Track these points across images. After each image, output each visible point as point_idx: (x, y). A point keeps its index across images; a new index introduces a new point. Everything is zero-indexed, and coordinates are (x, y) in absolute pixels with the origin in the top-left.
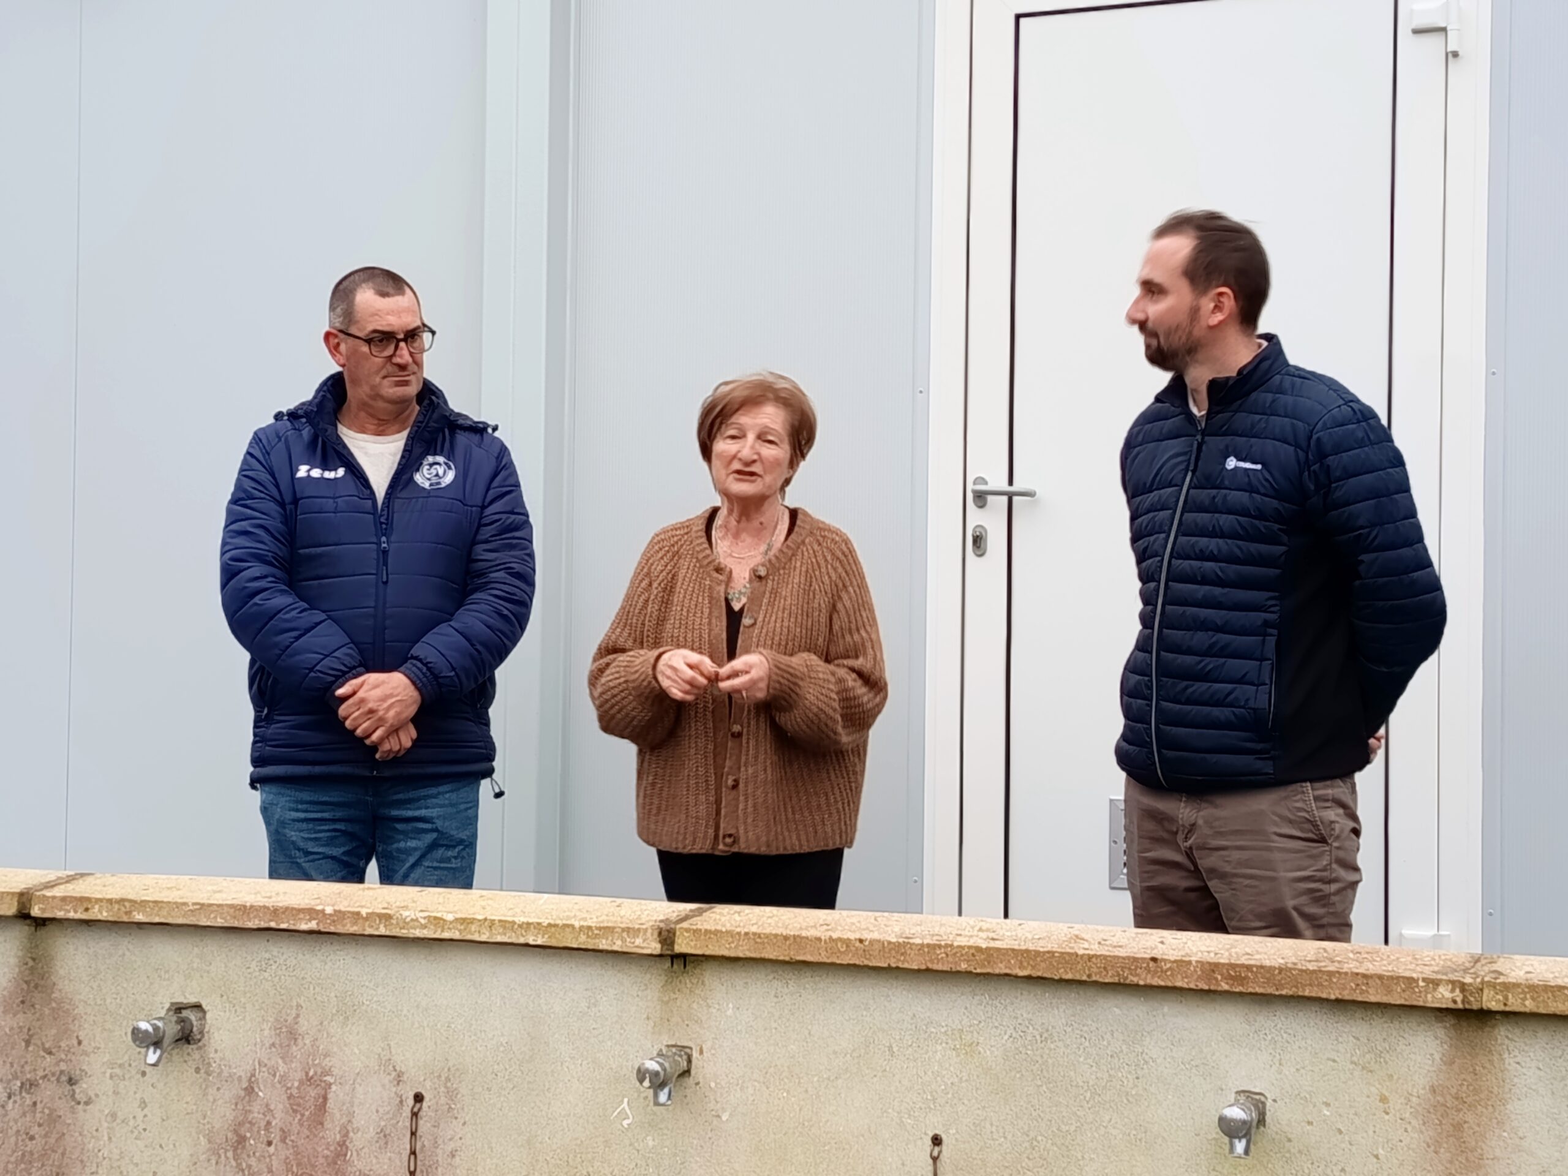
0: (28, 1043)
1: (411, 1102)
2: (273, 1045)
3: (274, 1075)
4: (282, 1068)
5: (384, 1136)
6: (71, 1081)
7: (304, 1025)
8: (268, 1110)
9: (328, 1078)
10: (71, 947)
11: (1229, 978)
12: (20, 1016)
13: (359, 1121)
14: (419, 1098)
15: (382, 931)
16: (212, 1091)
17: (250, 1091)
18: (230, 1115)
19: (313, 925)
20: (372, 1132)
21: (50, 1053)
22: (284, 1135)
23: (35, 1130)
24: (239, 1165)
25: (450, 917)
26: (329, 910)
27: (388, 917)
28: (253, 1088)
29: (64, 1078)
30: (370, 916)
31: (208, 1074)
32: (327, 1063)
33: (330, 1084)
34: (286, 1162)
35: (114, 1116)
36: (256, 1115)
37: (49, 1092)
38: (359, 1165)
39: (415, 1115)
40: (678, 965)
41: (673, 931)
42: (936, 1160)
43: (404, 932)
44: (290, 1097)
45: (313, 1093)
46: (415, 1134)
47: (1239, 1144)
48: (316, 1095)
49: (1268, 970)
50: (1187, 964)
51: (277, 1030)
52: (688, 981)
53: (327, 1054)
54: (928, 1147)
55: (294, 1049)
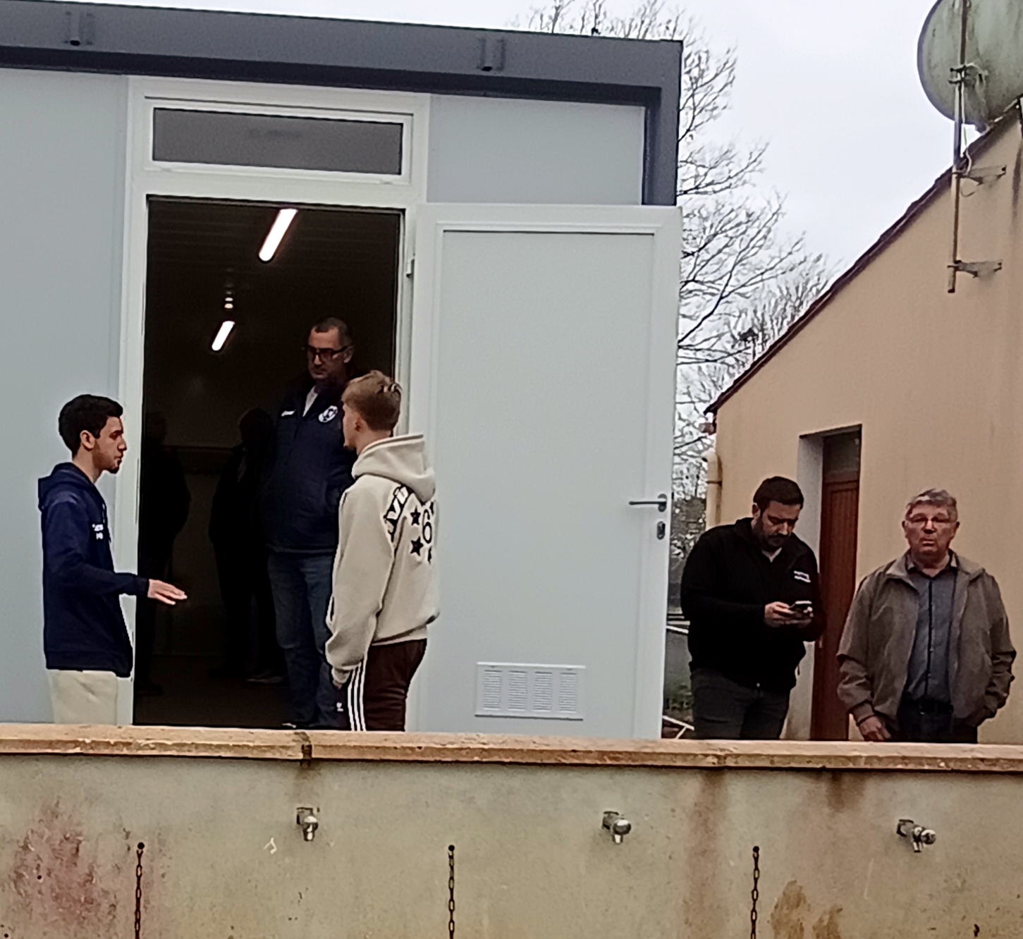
1: (136, 848)
2: (41, 820)
3: (42, 837)
4: (47, 833)
5: (118, 869)
7: (62, 808)
8: (38, 858)
9: (80, 838)
13: (101, 861)
14: (141, 846)
15: (125, 752)
17: (25, 848)
18: (11, 862)
19: (78, 750)
20: (109, 867)
22: (50, 872)
24: (20, 892)
25: (169, 743)
26: (88, 741)
27: (129, 744)
28: (27, 847)
30: (116, 744)
32: (79, 829)
33: (80, 842)
34: (51, 886)
36: (30, 859)
38: (101, 885)
39: (139, 856)
40: (305, 765)
41: (310, 747)
42: (451, 857)
43: (140, 753)
44: (54, 850)
45: (69, 847)
46: (139, 866)
47: (618, 838)
48: (71, 848)
49: (630, 753)
50: (590, 752)
51: (44, 812)
52: (311, 773)
53: (79, 824)
54: (447, 851)
55: (56, 822)
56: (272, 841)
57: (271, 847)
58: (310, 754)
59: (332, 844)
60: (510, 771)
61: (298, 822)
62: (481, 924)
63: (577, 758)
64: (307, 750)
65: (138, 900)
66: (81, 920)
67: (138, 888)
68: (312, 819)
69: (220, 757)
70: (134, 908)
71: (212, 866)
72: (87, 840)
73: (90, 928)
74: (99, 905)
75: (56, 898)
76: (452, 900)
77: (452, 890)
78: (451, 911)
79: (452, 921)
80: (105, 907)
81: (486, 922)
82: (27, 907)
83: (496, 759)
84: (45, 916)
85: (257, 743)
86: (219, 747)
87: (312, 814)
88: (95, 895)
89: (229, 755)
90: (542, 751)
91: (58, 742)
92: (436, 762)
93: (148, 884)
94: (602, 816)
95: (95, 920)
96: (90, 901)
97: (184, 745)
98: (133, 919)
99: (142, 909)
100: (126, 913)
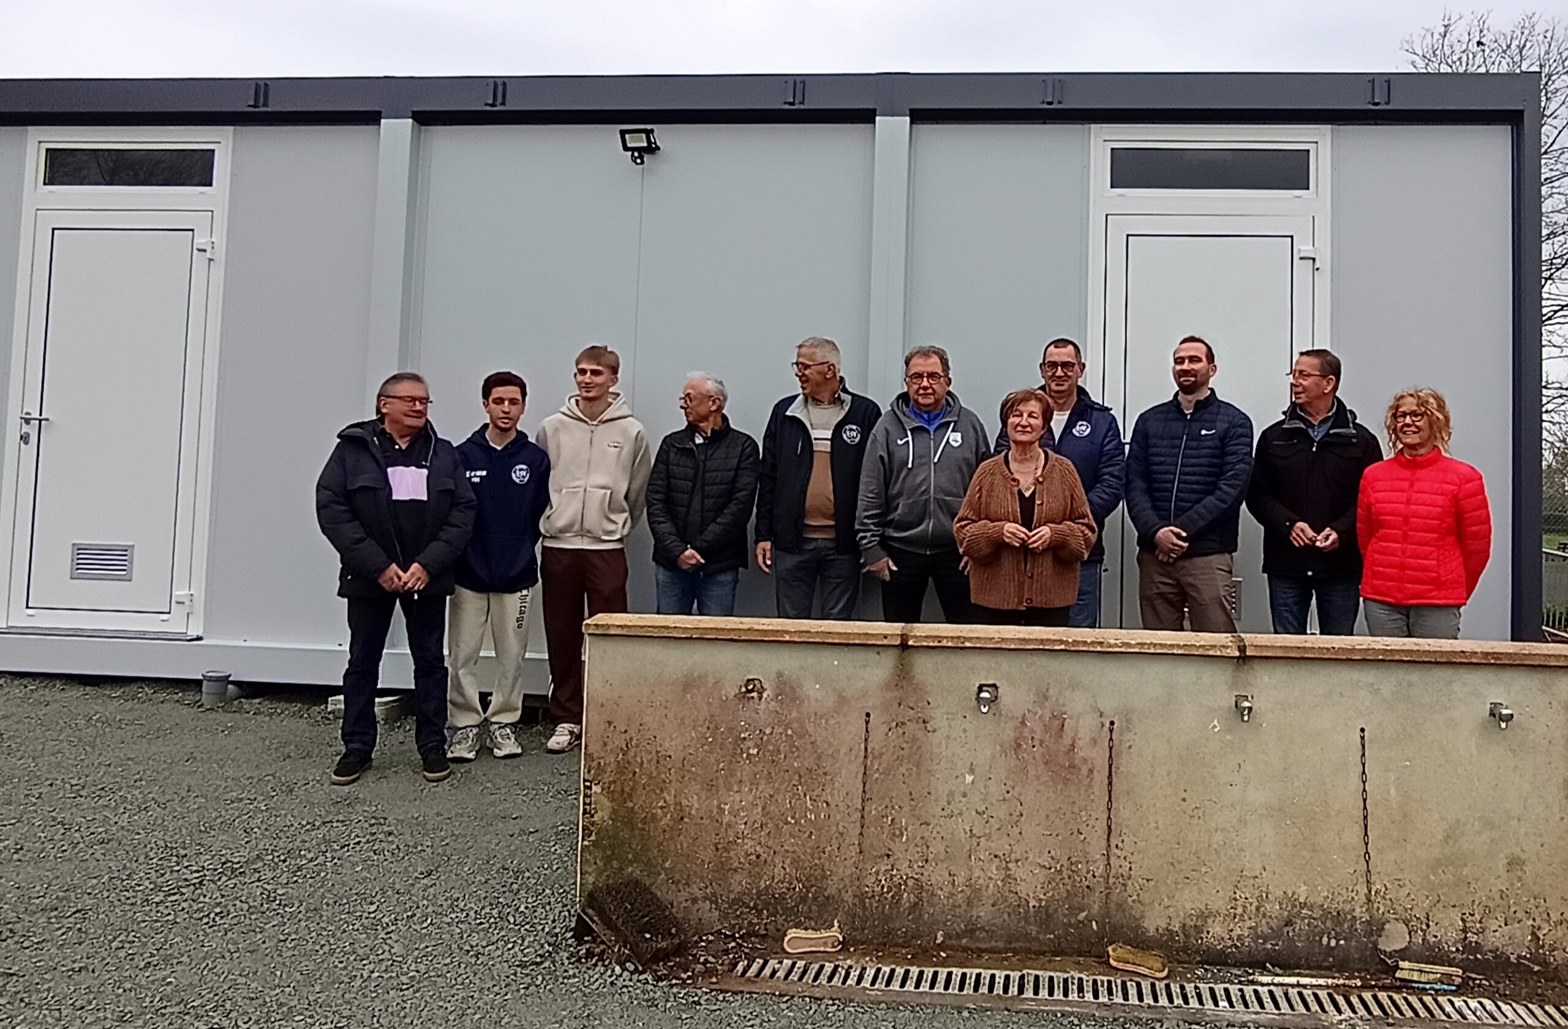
0: (900, 704)
1: (1108, 725)
2: (1035, 702)
3: (1036, 715)
4: (1040, 712)
5: (1094, 741)
6: (924, 722)
7: (1051, 692)
8: (1033, 731)
9: (1065, 716)
10: (923, 660)
11: (1493, 658)
12: (896, 693)
13: (1081, 734)
14: (1112, 723)
15: (1099, 649)
16: (1002, 724)
17: (1023, 723)
18: (1012, 735)
19: (1063, 647)
20: (1088, 739)
21: (912, 709)
22: (1041, 743)
23: (904, 745)
24: (1018, 758)
25: (1133, 642)
26: (1070, 640)
27: (1102, 643)
29: (921, 720)
30: (1092, 643)
31: (1001, 715)
32: (1064, 709)
33: (1065, 719)
34: (1043, 754)
35: (948, 737)
36: (1026, 733)
37: (911, 727)
38: (1081, 754)
39: (1111, 731)
40: (1241, 661)
41: (1245, 646)
42: (1362, 738)
43: (1110, 650)
44: (1045, 725)
45: (1057, 723)
46: (1111, 739)
47: (1503, 725)
48: (1058, 724)
49: (1510, 654)
50: (1476, 653)
51: (1037, 695)
52: (1246, 667)
53: (1064, 705)
54: (1358, 733)
55: (1046, 703)
56: (1216, 722)
57: (1215, 727)
58: (1245, 652)
59: (1264, 725)
60: (1411, 667)
61: (1236, 706)
62: (1389, 793)
63: (1466, 657)
64: (1242, 649)
65: (1110, 766)
66: (1066, 781)
67: (1110, 757)
68: (1246, 704)
69: (1173, 654)
70: (1107, 774)
71: (1168, 741)
72: (1070, 717)
73: (1074, 788)
74: (1080, 770)
75: (1046, 763)
76: (1364, 773)
77: (1364, 765)
78: (1364, 782)
79: (1364, 790)
80: (1084, 771)
81: (1393, 791)
82: (1024, 770)
83: (1397, 657)
84: (1038, 778)
85: (1202, 643)
86: (1172, 646)
87: (1247, 700)
88: (1077, 762)
89: (1180, 652)
90: (1435, 652)
91: (1048, 640)
92: (1347, 660)
93: (1117, 754)
94: (1488, 706)
95: (1076, 781)
96: (1072, 766)
97: (1146, 644)
98: (1106, 782)
99: (1113, 773)
100: (1101, 777)
